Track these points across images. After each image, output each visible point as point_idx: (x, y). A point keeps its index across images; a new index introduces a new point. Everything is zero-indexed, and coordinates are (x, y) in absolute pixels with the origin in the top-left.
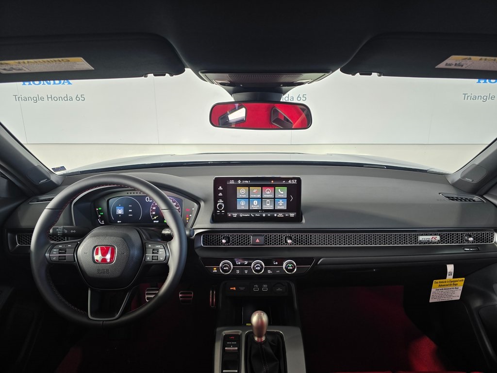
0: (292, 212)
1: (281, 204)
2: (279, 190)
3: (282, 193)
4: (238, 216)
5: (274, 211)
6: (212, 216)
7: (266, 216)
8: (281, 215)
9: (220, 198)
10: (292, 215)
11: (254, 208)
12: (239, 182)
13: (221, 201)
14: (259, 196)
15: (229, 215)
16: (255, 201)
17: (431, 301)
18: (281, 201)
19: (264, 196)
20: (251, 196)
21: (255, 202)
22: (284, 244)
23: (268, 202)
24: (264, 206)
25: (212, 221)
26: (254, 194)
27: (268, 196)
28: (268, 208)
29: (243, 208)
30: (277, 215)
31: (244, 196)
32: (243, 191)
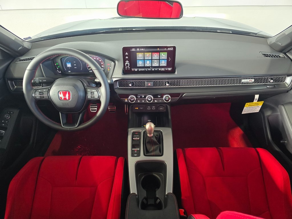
0: (169, 67)
1: (163, 63)
2: (162, 54)
3: (164, 56)
4: (138, 70)
5: (159, 67)
6: (123, 70)
7: (155, 70)
8: (163, 69)
9: (127, 59)
10: (170, 69)
11: (147, 66)
12: (138, 49)
13: (127, 61)
14: (150, 58)
15: (133, 70)
16: (147, 61)
17: (243, 113)
18: (163, 61)
19: (153, 58)
20: (146, 58)
21: (148, 62)
22: (164, 86)
23: (156, 62)
24: (153, 64)
25: (123, 74)
26: (147, 57)
27: (155, 58)
28: (156, 66)
29: (140, 65)
30: (161, 69)
31: (141, 58)
32: (140, 55)
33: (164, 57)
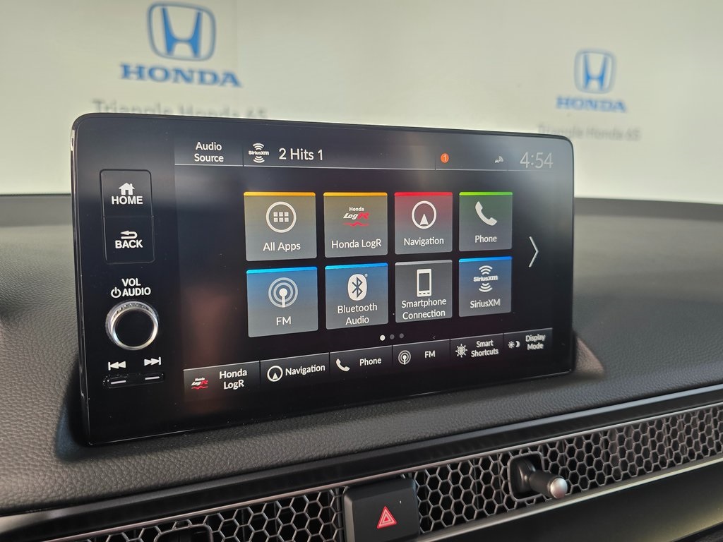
0: (533, 326)
1: (486, 288)
2: (479, 207)
3: (492, 222)
4: (256, 384)
5: (458, 326)
6: (72, 402)
7: (417, 358)
8: (486, 348)
9: (130, 264)
10: (536, 341)
11: (350, 322)
12: (259, 154)
13: (133, 287)
14: (377, 245)
15: (197, 383)
16: (353, 279)
18: (485, 269)
19: (406, 244)
20: (335, 247)
21: (357, 285)
22: (510, 503)
23: (424, 277)
24: (405, 304)
25: (69, 444)
27: (424, 243)
28: (424, 316)
29: (284, 324)
31: (291, 249)
32: (281, 217)
33: (487, 230)
